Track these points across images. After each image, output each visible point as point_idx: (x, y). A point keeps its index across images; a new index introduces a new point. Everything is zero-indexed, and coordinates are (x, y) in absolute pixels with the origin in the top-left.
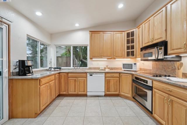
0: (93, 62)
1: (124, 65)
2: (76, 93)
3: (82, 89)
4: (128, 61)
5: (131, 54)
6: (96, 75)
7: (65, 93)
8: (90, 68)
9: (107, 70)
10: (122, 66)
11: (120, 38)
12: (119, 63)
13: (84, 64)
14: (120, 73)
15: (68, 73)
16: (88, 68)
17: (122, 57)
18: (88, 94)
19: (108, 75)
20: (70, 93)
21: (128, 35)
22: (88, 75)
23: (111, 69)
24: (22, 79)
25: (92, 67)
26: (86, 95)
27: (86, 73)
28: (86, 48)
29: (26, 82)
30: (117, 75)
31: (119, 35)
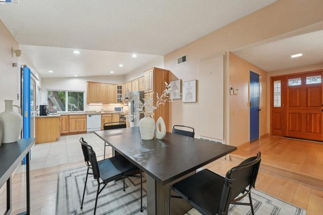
0: (90, 107)
1: (115, 108)
2: (77, 131)
3: (82, 128)
4: (119, 105)
5: (120, 101)
6: (94, 116)
7: (66, 132)
8: (86, 112)
9: (102, 113)
10: (114, 109)
11: (113, 89)
12: (112, 107)
13: (82, 109)
14: (112, 114)
15: (69, 115)
16: (84, 111)
17: (114, 102)
18: (88, 130)
19: (103, 116)
20: (71, 131)
21: (118, 87)
22: (88, 116)
23: (106, 112)
24: (46, 118)
25: (87, 110)
26: (85, 132)
27: (86, 115)
28: (81, 94)
29: (49, 119)
30: (111, 115)
31: (111, 87)
